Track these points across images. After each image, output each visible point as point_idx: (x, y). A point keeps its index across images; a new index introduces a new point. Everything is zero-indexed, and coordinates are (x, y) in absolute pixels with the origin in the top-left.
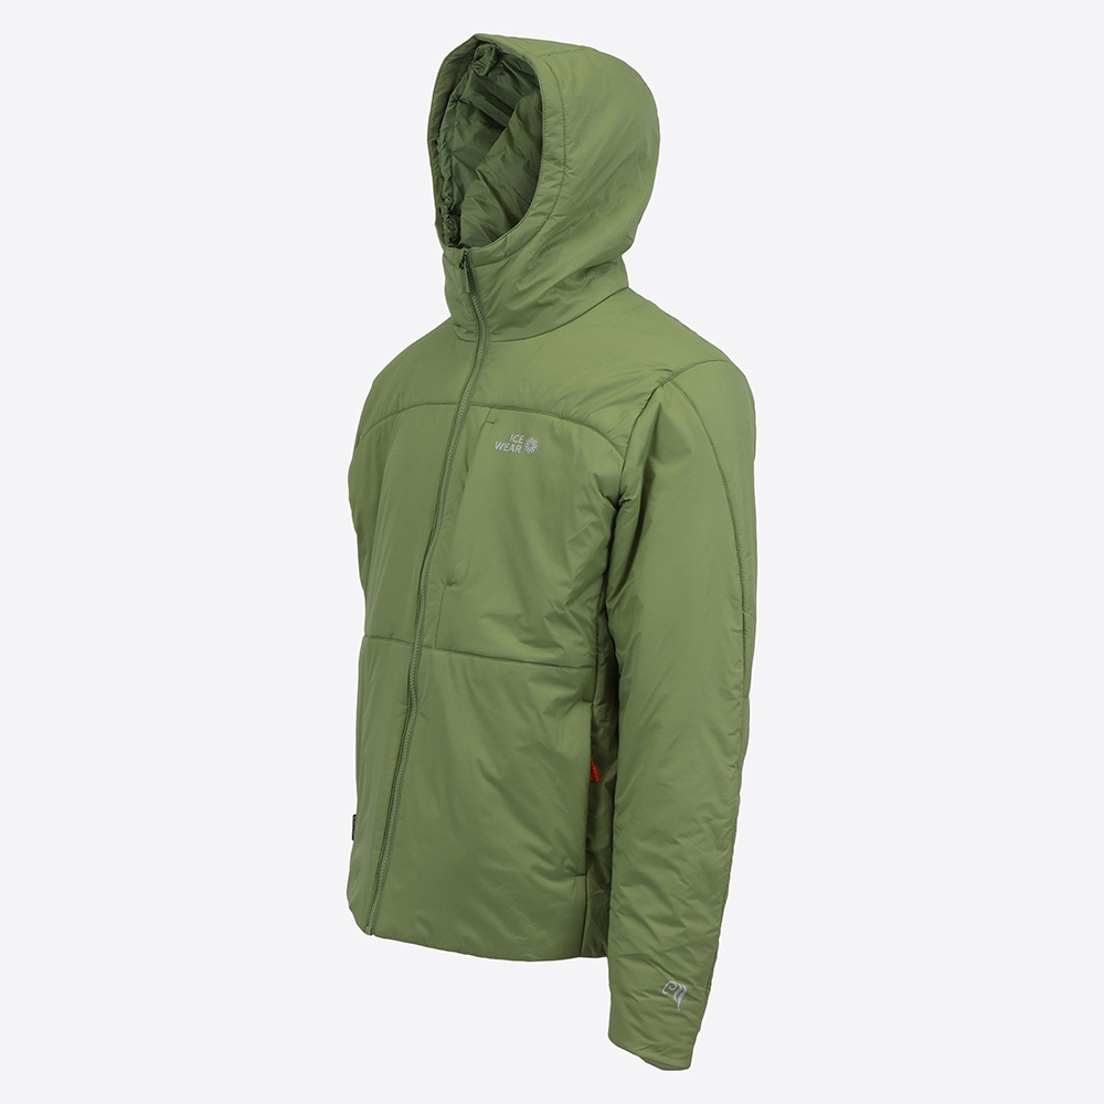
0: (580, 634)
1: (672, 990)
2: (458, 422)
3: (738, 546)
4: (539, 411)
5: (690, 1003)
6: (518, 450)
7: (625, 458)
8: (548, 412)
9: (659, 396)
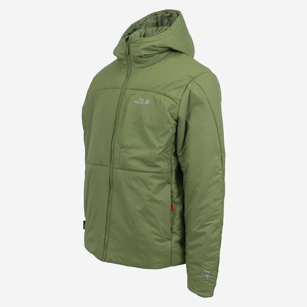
0: (165, 162)
1: (205, 273)
2: (122, 95)
3: (218, 133)
4: (149, 91)
5: (211, 277)
6: (142, 103)
7: (179, 107)
8: (153, 91)
9: (190, 86)
